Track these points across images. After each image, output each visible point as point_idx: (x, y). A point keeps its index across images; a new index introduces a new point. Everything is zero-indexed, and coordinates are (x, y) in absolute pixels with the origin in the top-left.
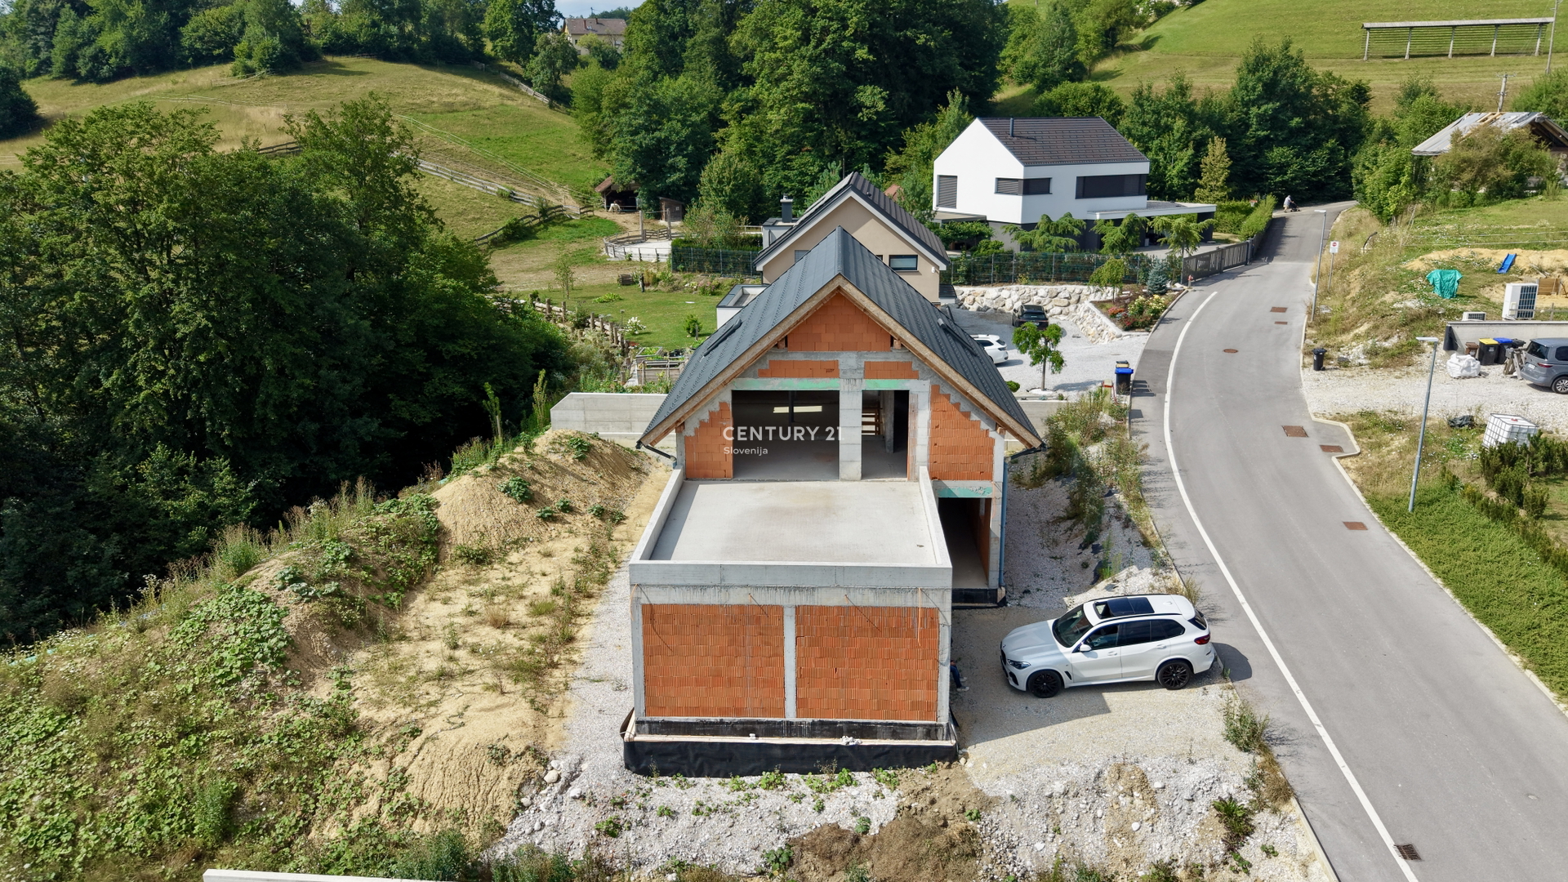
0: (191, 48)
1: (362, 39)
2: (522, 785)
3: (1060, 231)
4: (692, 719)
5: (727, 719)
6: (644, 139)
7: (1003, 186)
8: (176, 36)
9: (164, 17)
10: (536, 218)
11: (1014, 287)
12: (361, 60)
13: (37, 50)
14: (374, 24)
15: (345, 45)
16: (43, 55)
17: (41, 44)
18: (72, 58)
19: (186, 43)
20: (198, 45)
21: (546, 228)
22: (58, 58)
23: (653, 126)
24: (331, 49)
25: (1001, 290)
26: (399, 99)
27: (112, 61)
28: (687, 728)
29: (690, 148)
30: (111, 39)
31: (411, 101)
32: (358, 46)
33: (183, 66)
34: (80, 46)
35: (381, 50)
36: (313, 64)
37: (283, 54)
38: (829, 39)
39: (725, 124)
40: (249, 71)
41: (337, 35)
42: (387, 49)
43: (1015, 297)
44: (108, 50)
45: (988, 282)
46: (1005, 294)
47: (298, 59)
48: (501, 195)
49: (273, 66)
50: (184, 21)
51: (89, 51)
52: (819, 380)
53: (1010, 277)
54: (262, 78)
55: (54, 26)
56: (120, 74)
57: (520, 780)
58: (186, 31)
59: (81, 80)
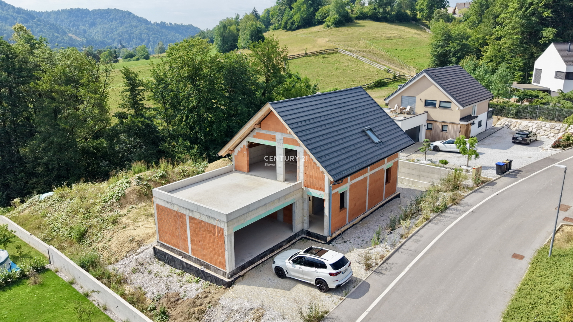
0: (318, 19)
1: (369, 14)
2: (130, 251)
3: (566, 98)
4: (169, 246)
5: (176, 249)
6: (441, 50)
7: (558, 75)
8: (315, 15)
9: (312, 9)
10: (391, 79)
11: (536, 122)
12: (368, 21)
13: (279, 21)
14: (375, 9)
15: (363, 17)
16: (280, 23)
17: (280, 19)
18: (286, 23)
19: (316, 17)
20: (319, 18)
21: (394, 83)
22: (283, 23)
23: (446, 45)
24: (358, 18)
25: (529, 123)
26: (370, 35)
27: (296, 24)
28: (168, 248)
29: (459, 54)
30: (297, 17)
31: (374, 36)
32: (368, 17)
33: (315, 25)
34: (289, 19)
35: (375, 17)
36: (350, 23)
37: (339, 20)
38: (532, 7)
39: (487, 45)
40: (328, 26)
41: (362, 13)
42: (377, 17)
43: (534, 126)
44: (295, 20)
45: (525, 118)
46: (530, 124)
47: (344, 22)
48: (385, 70)
49: (335, 24)
50: (316, 10)
51: (291, 21)
52: (270, 141)
53: (536, 117)
54: (331, 28)
55: (284, 13)
56: (298, 28)
57: (130, 249)
58: (317, 13)
59: (288, 30)
